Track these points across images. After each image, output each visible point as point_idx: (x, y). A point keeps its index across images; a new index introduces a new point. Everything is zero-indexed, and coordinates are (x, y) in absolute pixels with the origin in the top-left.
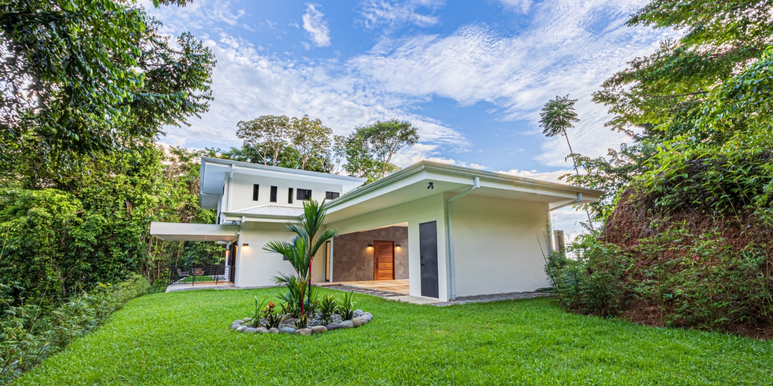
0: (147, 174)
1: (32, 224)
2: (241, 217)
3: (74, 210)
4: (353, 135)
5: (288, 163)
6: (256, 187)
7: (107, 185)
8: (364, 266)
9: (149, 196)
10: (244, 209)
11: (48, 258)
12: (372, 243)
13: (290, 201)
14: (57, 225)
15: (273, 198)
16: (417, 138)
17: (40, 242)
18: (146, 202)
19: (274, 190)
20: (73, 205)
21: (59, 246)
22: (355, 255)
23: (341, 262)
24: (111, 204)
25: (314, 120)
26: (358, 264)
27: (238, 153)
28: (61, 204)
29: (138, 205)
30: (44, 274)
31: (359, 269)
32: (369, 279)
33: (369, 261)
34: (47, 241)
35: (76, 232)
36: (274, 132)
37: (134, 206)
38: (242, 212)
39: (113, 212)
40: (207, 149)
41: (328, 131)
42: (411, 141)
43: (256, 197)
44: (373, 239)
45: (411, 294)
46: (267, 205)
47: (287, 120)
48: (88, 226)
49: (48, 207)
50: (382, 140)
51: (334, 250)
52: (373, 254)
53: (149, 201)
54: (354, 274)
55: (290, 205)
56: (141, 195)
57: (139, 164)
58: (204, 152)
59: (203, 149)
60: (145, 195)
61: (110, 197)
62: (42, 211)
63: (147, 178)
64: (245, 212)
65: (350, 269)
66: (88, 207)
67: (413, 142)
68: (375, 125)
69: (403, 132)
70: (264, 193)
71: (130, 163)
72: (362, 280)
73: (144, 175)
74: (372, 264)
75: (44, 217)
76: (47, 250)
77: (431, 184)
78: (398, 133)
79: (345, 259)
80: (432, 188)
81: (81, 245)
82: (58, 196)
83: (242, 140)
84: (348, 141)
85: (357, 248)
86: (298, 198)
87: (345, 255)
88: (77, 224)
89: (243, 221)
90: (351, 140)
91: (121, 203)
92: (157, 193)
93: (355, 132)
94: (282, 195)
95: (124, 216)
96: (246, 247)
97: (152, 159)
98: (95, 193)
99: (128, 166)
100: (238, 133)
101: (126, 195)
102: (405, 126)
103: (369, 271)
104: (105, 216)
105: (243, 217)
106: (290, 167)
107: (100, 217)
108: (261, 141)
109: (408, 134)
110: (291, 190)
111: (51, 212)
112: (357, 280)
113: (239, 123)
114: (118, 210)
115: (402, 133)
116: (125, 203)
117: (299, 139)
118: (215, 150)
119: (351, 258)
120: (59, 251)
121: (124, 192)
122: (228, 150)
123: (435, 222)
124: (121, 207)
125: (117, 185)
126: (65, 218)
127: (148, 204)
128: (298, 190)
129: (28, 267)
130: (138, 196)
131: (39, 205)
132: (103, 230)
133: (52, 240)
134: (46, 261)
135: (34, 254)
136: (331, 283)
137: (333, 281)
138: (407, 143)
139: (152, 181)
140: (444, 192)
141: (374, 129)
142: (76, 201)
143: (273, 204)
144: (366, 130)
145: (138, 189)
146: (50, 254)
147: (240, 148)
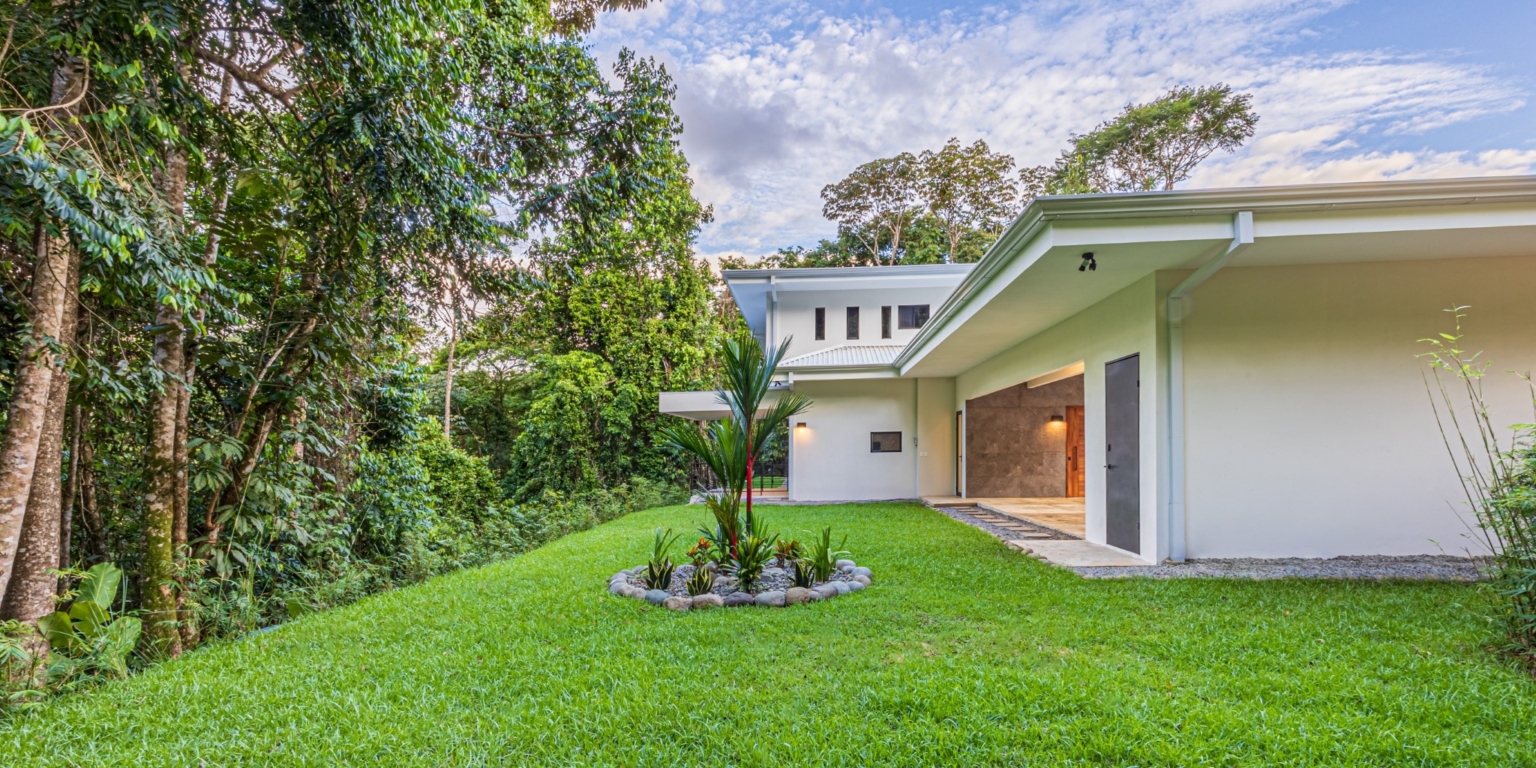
0: (685, 312)
1: (560, 404)
2: (787, 374)
3: (604, 381)
4: (1065, 157)
5: (919, 253)
6: (820, 315)
7: (638, 338)
8: (1041, 464)
9: (691, 349)
10: (794, 359)
11: (583, 449)
12: (1063, 413)
13: (886, 334)
14: (587, 402)
15: (853, 332)
16: (1249, 123)
17: (572, 428)
18: (687, 358)
19: (853, 313)
20: (602, 371)
21: (593, 432)
22: (1018, 442)
23: (984, 456)
24: (645, 366)
25: (971, 146)
26: (1026, 460)
27: (833, 249)
28: (588, 372)
29: (677, 364)
30: (581, 471)
31: (1030, 471)
32: (1055, 494)
33: (1054, 454)
34: (578, 426)
35: (608, 411)
36: (890, 193)
37: (674, 365)
38: (790, 365)
39: (648, 378)
40: (781, 251)
41: (1004, 163)
42: (1231, 134)
43: (820, 334)
44: (1066, 404)
45: (1089, 538)
46: (841, 346)
47: (911, 161)
48: (620, 402)
49: (575, 378)
50: (1147, 152)
51: (967, 430)
52: (1064, 438)
53: (692, 357)
54: (1016, 481)
55: (886, 342)
56: (680, 347)
57: (675, 298)
58: (778, 259)
59: (775, 253)
60: (687, 348)
61: (643, 356)
62: (568, 384)
63: (686, 317)
64: (795, 365)
65: (1007, 471)
66: (619, 374)
67: (1237, 138)
68: (1121, 119)
69: (1208, 116)
70: (836, 323)
71: (663, 297)
72: (1034, 495)
73: (682, 315)
74: (1062, 460)
75: (571, 393)
76: (581, 437)
77: (1088, 256)
78: (1192, 123)
79: (994, 449)
80: (1093, 266)
81: (614, 430)
82: (584, 360)
83: (836, 223)
84: (1053, 174)
85: (1024, 425)
86: (903, 325)
87: (994, 441)
88: (608, 401)
89: (791, 382)
90: (1061, 172)
91: (656, 362)
92: (702, 342)
93: (1071, 149)
94: (870, 322)
95: (662, 383)
96: (802, 430)
97: (690, 285)
98: (625, 351)
99: (660, 303)
100: (826, 211)
101: (661, 351)
102: (1211, 99)
103: (1054, 476)
104: (639, 385)
105: (791, 374)
106: (924, 260)
107: (632, 388)
108: (868, 217)
109: (1225, 116)
110: (886, 311)
111: (578, 384)
112: (1022, 496)
113: (825, 189)
114: (654, 375)
115: (1203, 119)
116: (661, 363)
117: (944, 197)
118: (795, 251)
119: (1008, 448)
120: (594, 440)
121: (658, 346)
122: (812, 247)
123: (1137, 355)
124: (656, 367)
125: (649, 336)
126: (592, 391)
127: (691, 361)
128: (902, 309)
129: (565, 461)
130: (677, 350)
131: (566, 376)
132: (639, 407)
133: (584, 424)
134: (581, 453)
135: (569, 445)
136: (964, 500)
137: (968, 497)
138: (1221, 143)
139: (694, 322)
140: (1158, 272)
141: (1115, 131)
142: (606, 366)
143: (853, 342)
144: (1099, 135)
145: (676, 338)
146: (584, 444)
147: (834, 237)
